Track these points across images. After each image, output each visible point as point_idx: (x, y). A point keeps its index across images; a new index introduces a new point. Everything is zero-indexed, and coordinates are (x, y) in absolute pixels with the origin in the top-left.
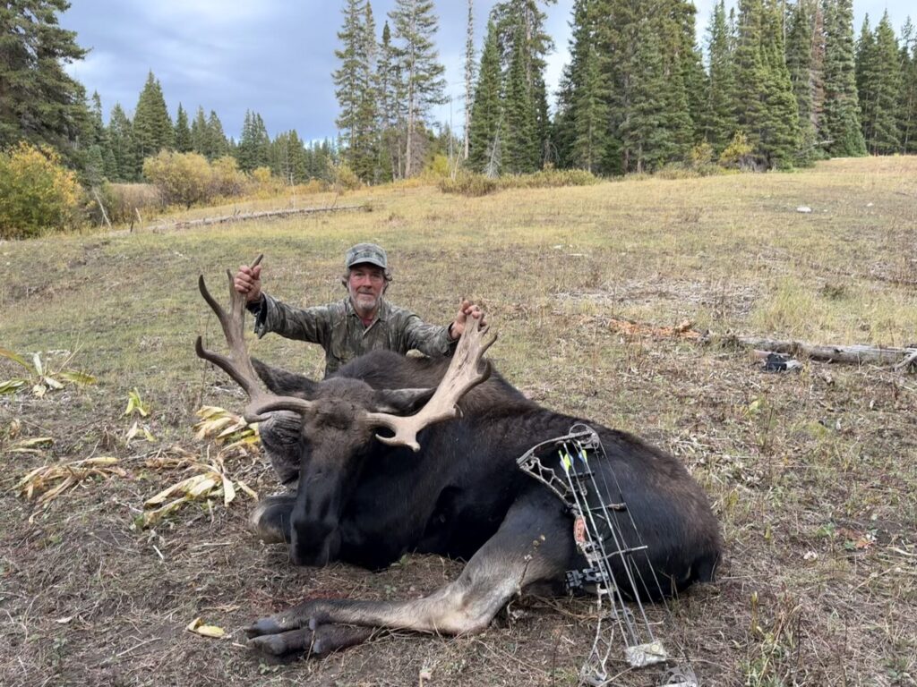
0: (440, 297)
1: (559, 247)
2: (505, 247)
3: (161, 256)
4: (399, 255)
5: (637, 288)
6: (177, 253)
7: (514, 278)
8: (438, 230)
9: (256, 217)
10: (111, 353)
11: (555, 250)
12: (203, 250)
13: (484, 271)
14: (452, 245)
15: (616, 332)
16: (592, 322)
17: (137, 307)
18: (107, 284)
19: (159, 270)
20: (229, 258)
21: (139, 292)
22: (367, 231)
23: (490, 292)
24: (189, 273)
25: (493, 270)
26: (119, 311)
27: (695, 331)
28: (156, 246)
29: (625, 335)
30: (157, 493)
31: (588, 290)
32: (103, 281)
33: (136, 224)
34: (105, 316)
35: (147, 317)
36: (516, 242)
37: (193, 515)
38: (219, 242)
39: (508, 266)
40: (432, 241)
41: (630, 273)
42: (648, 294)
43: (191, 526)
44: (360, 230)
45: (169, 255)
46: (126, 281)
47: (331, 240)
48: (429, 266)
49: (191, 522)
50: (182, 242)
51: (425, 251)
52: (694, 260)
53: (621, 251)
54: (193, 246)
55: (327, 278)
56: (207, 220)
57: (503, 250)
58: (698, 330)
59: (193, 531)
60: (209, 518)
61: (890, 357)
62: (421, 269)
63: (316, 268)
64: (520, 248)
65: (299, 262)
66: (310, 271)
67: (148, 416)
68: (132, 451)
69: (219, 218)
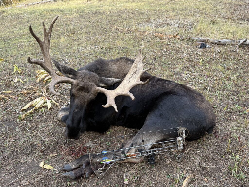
0: (105, 27)
1: (137, 9)
2: (122, 10)
3: (21, 16)
4: (91, 13)
5: (160, 22)
6: (25, 14)
7: (126, 20)
8: (102, 5)
9: (48, 2)
10: (9, 49)
11: (137, 10)
12: (33, 13)
13: (117, 18)
14: (107, 9)
15: (157, 37)
16: (150, 34)
17: (16, 33)
18: (6, 25)
19: (21, 20)
20: (41, 16)
21: (16, 27)
22: (81, 6)
23: (119, 25)
24: (30, 21)
25: (119, 18)
26: (10, 34)
27: (179, 36)
28: (19, 12)
29: (160, 38)
30: (25, 105)
31: (147, 23)
32: (5, 24)
33: (12, 5)
34: (6, 36)
35: (19, 36)
36: (125, 8)
37: (38, 114)
38: (37, 10)
39: (123, 16)
40: (101, 8)
41: (158, 18)
42: (164, 24)
43: (38, 118)
44: (79, 5)
45: (23, 15)
46: (11, 24)
47: (71, 9)
48: (101, 16)
49: (38, 117)
50: (27, 11)
51: (99, 12)
52: (174, 13)
53: (155, 11)
54: (30, 12)
55: (71, 21)
56: (33, 3)
57: (121, 11)
58: (180, 35)
59: (39, 120)
60: (43, 115)
61: (234, 43)
62: (98, 18)
63: (67, 18)
64: (126, 10)
65: (62, 16)
66: (65, 19)
67: (21, 73)
68: (17, 87)
69: (37, 3)
